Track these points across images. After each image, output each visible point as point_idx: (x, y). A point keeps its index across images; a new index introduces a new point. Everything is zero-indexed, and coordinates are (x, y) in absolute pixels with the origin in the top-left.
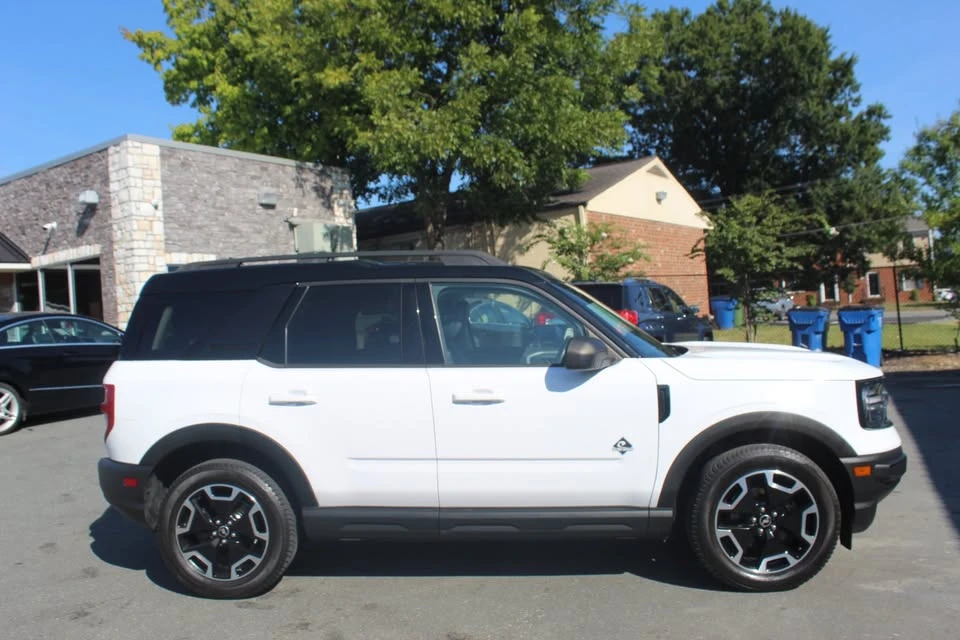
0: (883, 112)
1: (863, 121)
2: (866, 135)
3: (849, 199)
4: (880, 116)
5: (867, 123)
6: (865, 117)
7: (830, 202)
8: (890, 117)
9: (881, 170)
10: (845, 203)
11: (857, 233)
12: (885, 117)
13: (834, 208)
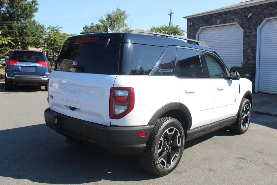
0: (37, 3)
1: (30, 4)
2: (31, 9)
3: (26, 29)
4: (35, 4)
5: (32, 5)
6: (31, 3)
7: (19, 29)
8: (39, 5)
9: (35, 21)
10: (25, 30)
11: (28, 40)
12: (37, 5)
13: (21, 31)
